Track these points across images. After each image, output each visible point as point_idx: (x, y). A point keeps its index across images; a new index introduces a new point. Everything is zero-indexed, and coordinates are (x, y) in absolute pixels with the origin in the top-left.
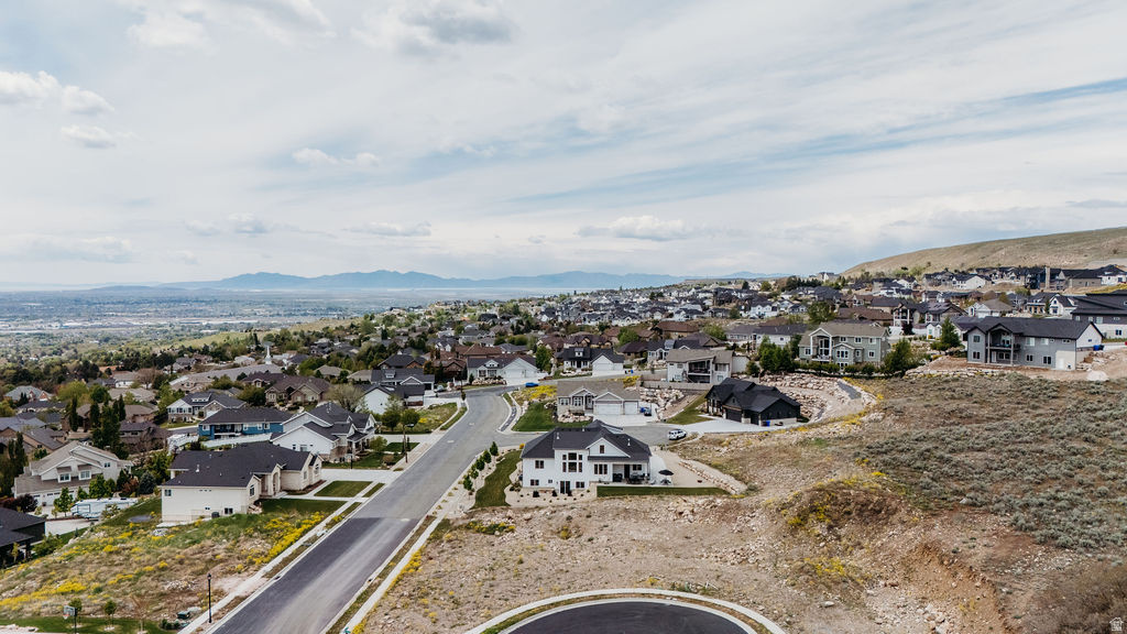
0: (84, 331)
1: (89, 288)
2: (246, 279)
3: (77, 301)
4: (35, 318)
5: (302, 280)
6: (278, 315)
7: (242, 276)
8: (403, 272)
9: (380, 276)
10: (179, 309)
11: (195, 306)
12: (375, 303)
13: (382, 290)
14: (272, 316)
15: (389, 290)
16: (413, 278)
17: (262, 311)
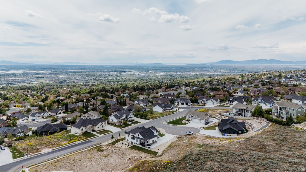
0: (180, 75)
1: (185, 64)
2: (222, 62)
3: (182, 68)
4: (172, 71)
5: (237, 62)
6: (227, 72)
7: (221, 61)
8: (268, 59)
9: (261, 61)
10: (203, 70)
11: (207, 69)
12: (257, 69)
13: (261, 65)
14: (225, 72)
15: (263, 65)
16: (272, 61)
17: (223, 71)
